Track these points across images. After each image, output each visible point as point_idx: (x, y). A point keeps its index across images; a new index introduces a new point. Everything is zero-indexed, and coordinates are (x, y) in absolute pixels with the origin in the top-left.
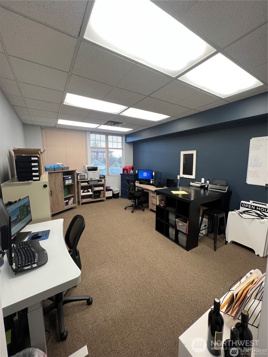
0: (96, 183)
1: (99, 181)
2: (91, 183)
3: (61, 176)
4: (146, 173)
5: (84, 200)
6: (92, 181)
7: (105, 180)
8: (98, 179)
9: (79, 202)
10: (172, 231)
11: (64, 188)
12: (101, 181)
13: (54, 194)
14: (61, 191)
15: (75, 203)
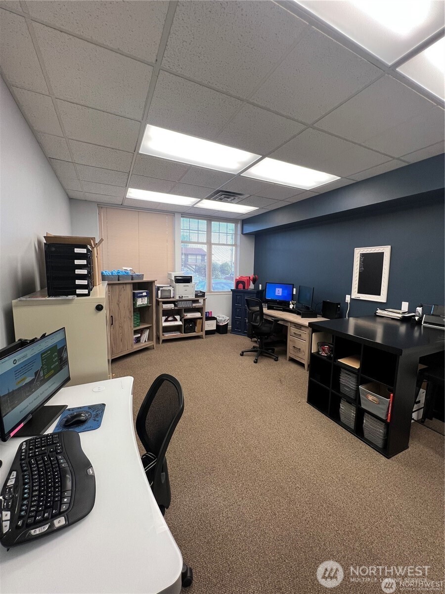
0: (189, 305)
1: (194, 301)
2: (181, 305)
3: (129, 290)
4: (280, 290)
5: (168, 335)
6: (183, 302)
7: (204, 300)
8: (193, 297)
9: (158, 338)
10: (347, 411)
11: (134, 312)
12: (197, 301)
13: (117, 322)
14: (129, 317)
15: (153, 341)
